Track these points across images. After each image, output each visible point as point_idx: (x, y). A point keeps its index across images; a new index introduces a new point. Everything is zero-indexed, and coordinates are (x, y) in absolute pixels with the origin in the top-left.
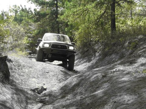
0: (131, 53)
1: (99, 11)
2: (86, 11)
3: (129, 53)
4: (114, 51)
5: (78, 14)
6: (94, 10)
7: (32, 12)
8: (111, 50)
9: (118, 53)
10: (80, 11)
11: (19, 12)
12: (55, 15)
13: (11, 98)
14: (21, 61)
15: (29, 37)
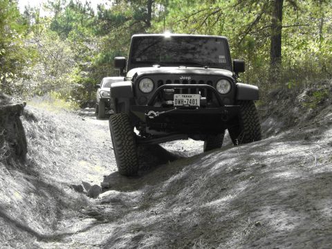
0: (311, 117)
1: (244, 16)
2: (216, 16)
3: (306, 117)
4: (272, 110)
5: (195, 21)
6: (233, 14)
7: (93, 13)
8: (266, 108)
9: (281, 116)
10: (201, 13)
11: (63, 11)
12: (145, 21)
13: (22, 201)
14: (58, 120)
15: (83, 68)
